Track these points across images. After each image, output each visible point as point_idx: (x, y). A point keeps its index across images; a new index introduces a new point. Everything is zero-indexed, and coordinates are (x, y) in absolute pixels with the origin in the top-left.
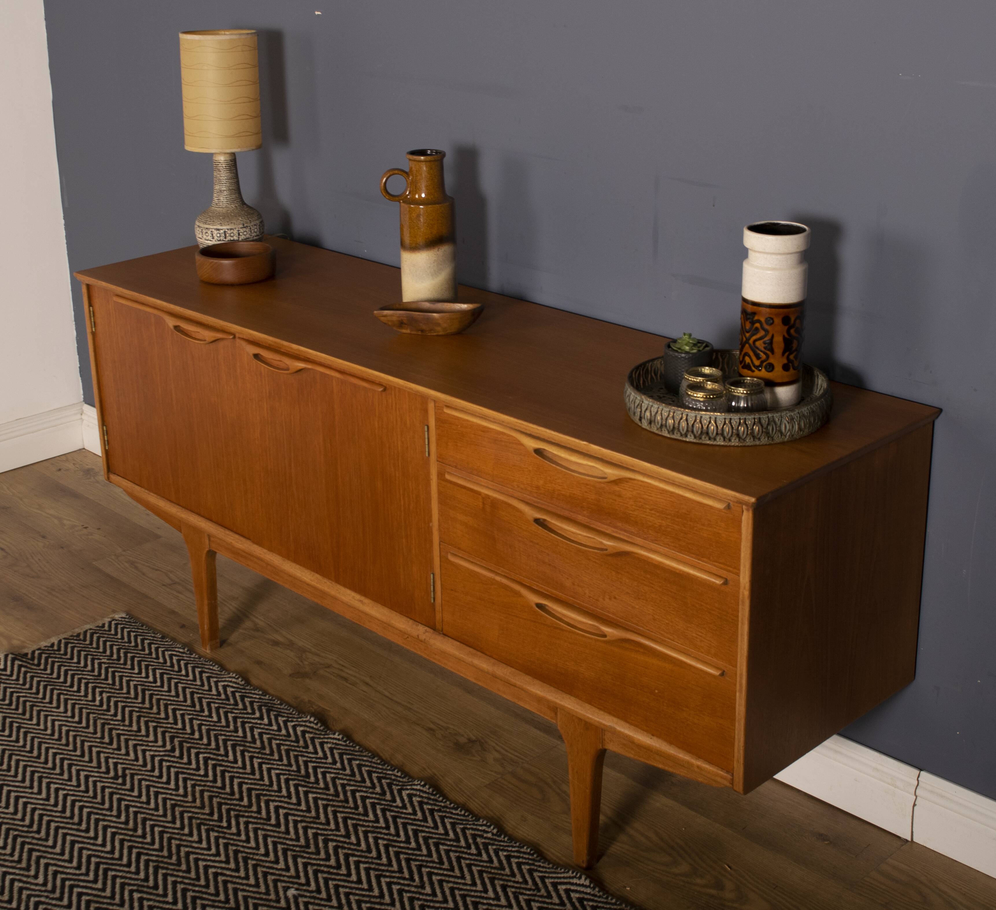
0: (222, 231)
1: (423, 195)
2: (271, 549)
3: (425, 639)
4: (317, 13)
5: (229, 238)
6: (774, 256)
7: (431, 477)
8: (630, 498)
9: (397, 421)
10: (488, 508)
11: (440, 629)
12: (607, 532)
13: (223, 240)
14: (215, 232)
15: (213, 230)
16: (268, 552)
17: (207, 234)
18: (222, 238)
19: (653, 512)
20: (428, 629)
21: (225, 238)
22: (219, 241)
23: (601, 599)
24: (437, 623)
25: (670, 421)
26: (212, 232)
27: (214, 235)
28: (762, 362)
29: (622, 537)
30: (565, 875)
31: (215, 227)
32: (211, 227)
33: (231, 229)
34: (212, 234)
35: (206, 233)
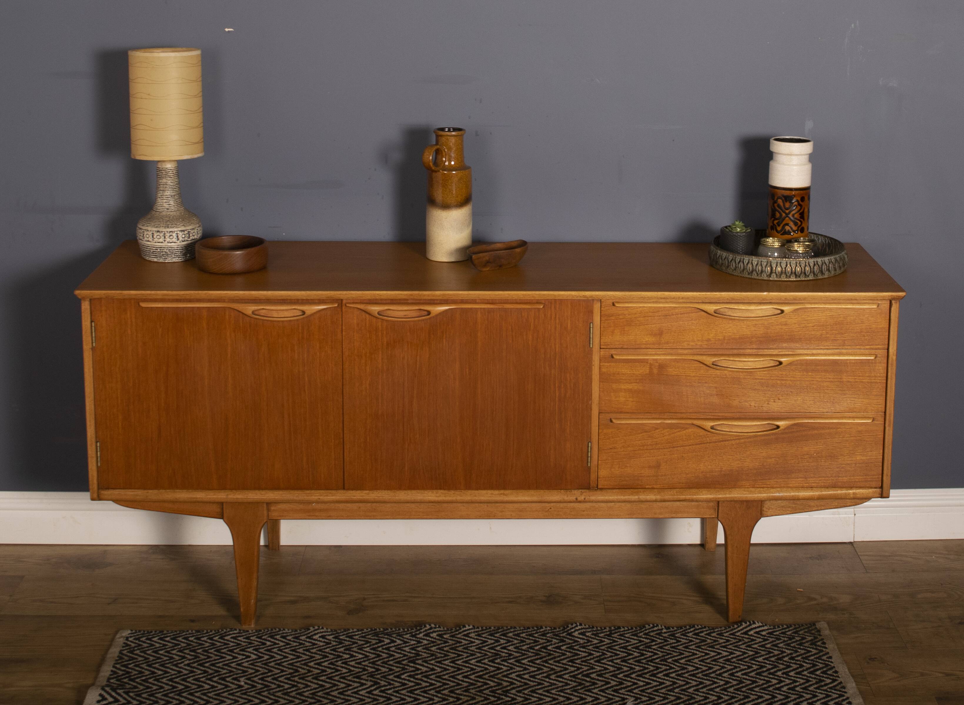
0: (186, 232)
1: (453, 163)
2: (375, 488)
3: (585, 499)
4: (227, 30)
5: (192, 238)
6: (803, 157)
7: (593, 363)
8: (795, 324)
9: (555, 328)
10: (655, 371)
11: (595, 486)
12: (774, 353)
13: (187, 241)
14: (180, 234)
15: (178, 232)
16: (371, 492)
17: (172, 237)
18: (186, 239)
19: (815, 327)
20: (583, 491)
21: (189, 238)
22: (183, 241)
23: (765, 405)
24: (591, 482)
25: (798, 269)
26: (177, 234)
27: (179, 237)
28: (799, 227)
29: (787, 353)
30: (741, 628)
31: (180, 229)
32: (176, 230)
33: (193, 229)
34: (177, 236)
35: (170, 236)
